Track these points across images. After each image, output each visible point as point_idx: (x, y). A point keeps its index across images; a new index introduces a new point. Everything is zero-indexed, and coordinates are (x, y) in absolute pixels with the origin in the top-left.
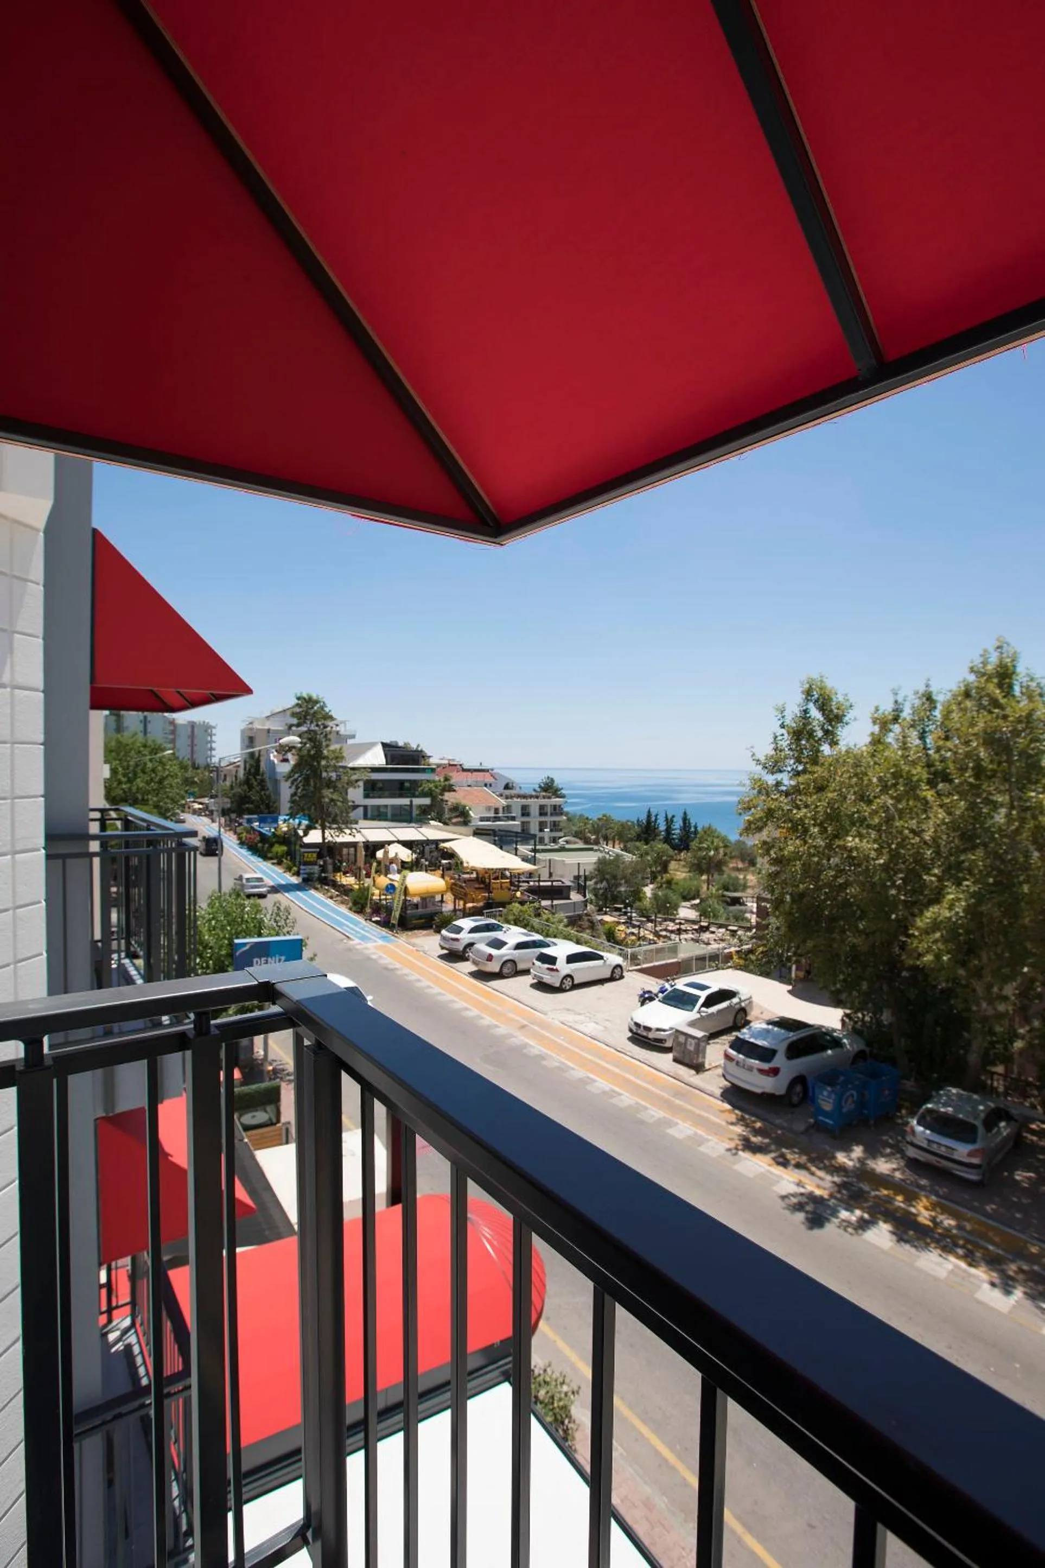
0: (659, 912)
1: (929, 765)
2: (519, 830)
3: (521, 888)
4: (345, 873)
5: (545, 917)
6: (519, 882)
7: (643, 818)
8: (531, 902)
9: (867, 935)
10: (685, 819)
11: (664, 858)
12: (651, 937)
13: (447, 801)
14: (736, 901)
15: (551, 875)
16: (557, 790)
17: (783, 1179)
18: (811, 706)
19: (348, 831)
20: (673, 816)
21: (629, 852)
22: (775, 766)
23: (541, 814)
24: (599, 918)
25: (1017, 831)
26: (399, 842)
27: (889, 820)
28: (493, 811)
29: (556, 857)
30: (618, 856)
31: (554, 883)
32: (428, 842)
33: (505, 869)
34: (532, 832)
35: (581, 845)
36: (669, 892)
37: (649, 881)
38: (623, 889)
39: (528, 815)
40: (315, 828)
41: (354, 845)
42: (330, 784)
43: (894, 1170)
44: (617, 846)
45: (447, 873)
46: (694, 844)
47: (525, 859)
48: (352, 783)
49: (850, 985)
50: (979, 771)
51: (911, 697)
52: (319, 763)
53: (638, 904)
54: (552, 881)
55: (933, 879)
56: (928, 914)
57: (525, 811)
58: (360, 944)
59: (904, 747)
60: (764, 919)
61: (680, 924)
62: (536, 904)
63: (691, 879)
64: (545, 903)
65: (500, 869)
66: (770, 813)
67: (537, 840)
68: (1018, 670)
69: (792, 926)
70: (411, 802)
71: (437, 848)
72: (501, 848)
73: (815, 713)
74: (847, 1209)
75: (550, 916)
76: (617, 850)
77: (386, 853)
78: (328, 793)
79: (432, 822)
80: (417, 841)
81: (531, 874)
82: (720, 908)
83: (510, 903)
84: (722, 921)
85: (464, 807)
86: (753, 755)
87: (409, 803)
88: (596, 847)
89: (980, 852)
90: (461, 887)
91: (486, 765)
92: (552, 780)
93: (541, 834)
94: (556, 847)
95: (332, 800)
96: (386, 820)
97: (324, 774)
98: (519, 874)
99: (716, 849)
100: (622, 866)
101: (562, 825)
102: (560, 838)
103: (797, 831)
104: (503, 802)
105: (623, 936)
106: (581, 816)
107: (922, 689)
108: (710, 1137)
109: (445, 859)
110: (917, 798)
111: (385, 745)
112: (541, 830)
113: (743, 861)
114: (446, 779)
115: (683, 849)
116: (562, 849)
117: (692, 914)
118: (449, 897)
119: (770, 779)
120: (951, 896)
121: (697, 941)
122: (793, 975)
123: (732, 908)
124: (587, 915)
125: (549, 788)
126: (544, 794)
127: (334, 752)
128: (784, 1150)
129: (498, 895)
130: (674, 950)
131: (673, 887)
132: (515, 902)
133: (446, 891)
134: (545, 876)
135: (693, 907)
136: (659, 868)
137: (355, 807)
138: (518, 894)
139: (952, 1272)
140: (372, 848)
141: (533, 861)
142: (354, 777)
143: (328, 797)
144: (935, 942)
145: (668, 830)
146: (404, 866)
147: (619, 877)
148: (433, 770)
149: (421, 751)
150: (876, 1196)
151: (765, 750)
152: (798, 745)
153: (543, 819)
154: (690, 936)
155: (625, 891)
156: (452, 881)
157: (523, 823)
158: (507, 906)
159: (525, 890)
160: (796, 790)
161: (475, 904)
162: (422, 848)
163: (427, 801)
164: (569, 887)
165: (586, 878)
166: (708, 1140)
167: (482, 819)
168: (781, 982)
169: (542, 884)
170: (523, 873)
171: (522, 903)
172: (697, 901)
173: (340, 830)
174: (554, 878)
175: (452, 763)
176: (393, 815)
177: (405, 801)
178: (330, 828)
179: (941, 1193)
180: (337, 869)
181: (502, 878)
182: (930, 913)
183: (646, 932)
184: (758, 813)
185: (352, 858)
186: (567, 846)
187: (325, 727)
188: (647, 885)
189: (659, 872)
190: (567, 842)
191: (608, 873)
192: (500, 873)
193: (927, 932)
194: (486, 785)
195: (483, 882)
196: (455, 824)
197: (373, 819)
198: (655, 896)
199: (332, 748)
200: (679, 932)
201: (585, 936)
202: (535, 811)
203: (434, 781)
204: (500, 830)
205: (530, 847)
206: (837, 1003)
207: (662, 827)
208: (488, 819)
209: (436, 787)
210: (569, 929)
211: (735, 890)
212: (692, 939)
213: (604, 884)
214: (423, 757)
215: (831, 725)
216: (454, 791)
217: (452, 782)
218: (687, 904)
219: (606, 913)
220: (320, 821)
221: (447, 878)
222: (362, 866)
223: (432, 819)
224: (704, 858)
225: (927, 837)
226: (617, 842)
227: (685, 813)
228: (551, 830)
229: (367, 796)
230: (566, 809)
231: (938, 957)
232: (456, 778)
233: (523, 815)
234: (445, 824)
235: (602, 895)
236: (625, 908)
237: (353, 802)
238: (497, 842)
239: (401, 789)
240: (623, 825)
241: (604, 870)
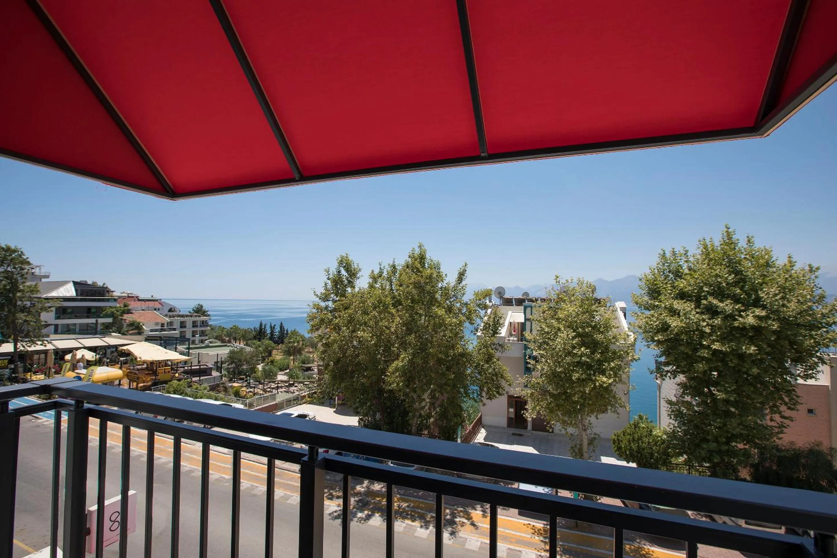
0: (266, 378)
1: (394, 297)
2: (178, 336)
3: (178, 372)
4: (35, 373)
5: (194, 387)
6: (178, 367)
7: (258, 326)
8: (185, 379)
9: (369, 378)
10: (281, 327)
11: (269, 348)
12: (261, 392)
13: (125, 320)
14: (309, 369)
15: (199, 362)
16: (204, 312)
17: (330, 506)
18: (342, 269)
19: (39, 343)
20: (275, 325)
21: (249, 346)
22: (325, 298)
23: (193, 327)
24: (230, 385)
25: (428, 326)
26: (85, 348)
27: (376, 323)
28: (160, 325)
29: (203, 351)
30: (242, 348)
31: (202, 367)
32: (109, 347)
33: (168, 360)
34: (187, 337)
35: (219, 344)
36: (272, 367)
37: (260, 362)
38: (245, 367)
39: (185, 327)
40: (8, 342)
41: (45, 352)
42: (24, 309)
43: (382, 487)
44: (242, 343)
45: (123, 366)
46: (286, 340)
47: (182, 353)
48: (46, 309)
49: (362, 404)
50: (413, 301)
51: (387, 267)
52: (14, 295)
53: (254, 375)
54: (200, 366)
55: (395, 349)
56: (394, 365)
57: (183, 325)
58: (47, 421)
59: (383, 289)
60: (320, 375)
61: (278, 383)
62: (189, 380)
63: (284, 359)
64: (194, 379)
65: (164, 360)
66: (322, 320)
67: (191, 342)
68: (427, 257)
69: (334, 377)
70: (97, 321)
71: (116, 350)
72: (165, 348)
73: (343, 272)
74: (361, 512)
75: (199, 386)
76: (242, 345)
77: (74, 356)
78: (21, 317)
79: (113, 334)
80: (101, 346)
81: (186, 362)
82: (300, 374)
83: (170, 381)
84: (301, 380)
85: (139, 323)
86: (315, 292)
87: (95, 322)
88: (228, 344)
89: (413, 336)
90: (135, 374)
91: (157, 297)
92: (202, 306)
93: (193, 338)
94: (203, 345)
95: (26, 321)
96: (74, 333)
97: (19, 303)
98: (177, 363)
99: (298, 342)
100: (244, 354)
101: (207, 333)
102: (206, 340)
103: (336, 329)
104: (168, 319)
105: (245, 393)
106: (220, 327)
107: (391, 263)
108: (293, 494)
109: (122, 357)
110: (389, 313)
111: (75, 283)
112: (193, 336)
113: (312, 348)
114: (125, 306)
115: (281, 343)
116: (207, 347)
117: (285, 378)
118: (125, 382)
119: (323, 304)
120: (402, 356)
121: (287, 392)
122: (336, 403)
123: (306, 373)
124: (222, 384)
125: (199, 311)
126: (196, 314)
127: (29, 287)
128: (331, 491)
129: (161, 377)
130: (274, 397)
131: (275, 364)
132: (175, 380)
133: (123, 378)
134: (195, 362)
135: (285, 374)
136: (267, 354)
137: (47, 326)
138: (177, 375)
139: (405, 528)
140: (60, 354)
141: (188, 354)
142: (47, 305)
143: (21, 319)
144: (397, 377)
145: (272, 333)
146: (89, 364)
147: (243, 360)
148: (115, 300)
149: (107, 288)
150: (374, 502)
151: (321, 290)
152: (336, 287)
153: (195, 329)
154: (284, 389)
155: (246, 368)
156: (128, 371)
157: (181, 332)
158: (169, 383)
159: (182, 372)
160: (335, 310)
161: (145, 384)
162: (104, 351)
163: (110, 320)
164: (211, 369)
165: (222, 363)
166: (292, 496)
167: (152, 331)
168: (330, 407)
169: (193, 368)
170: (180, 362)
171: (179, 380)
172: (288, 371)
173: (34, 342)
174: (201, 364)
175: (130, 295)
176: (80, 330)
177: (93, 321)
178: (22, 341)
179: (402, 493)
180: (27, 370)
181: (165, 366)
182: (393, 366)
183: (259, 390)
184: (317, 321)
185: (43, 361)
186: (211, 345)
187: (22, 269)
188: (259, 364)
189: (266, 356)
190: (210, 342)
191: (235, 359)
192: (165, 363)
193: (393, 373)
194: (155, 310)
195: (152, 370)
196: (131, 334)
197: (62, 333)
198: (264, 370)
199: (28, 284)
200: (278, 388)
201: (221, 395)
202: (189, 324)
203: (115, 307)
204: (164, 337)
205: (186, 346)
206: (356, 414)
207: (269, 331)
208: (156, 330)
209: (117, 311)
210: (210, 392)
211: (308, 363)
212: (285, 391)
213: (234, 365)
214: (108, 291)
215: (351, 278)
216: (132, 313)
217: (130, 307)
218: (283, 373)
219: (234, 382)
220: (12, 337)
221: (124, 369)
222: (52, 366)
223: (113, 332)
224: (291, 347)
225: (393, 330)
226: (242, 341)
227: (281, 323)
228: (200, 336)
229: (58, 318)
230: (210, 323)
231: (398, 384)
232: (132, 305)
233: (181, 327)
234: (123, 334)
235: (232, 371)
236: (246, 378)
237: (46, 322)
238: (163, 344)
239: (89, 312)
240: (245, 331)
241: (233, 357)
